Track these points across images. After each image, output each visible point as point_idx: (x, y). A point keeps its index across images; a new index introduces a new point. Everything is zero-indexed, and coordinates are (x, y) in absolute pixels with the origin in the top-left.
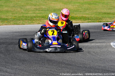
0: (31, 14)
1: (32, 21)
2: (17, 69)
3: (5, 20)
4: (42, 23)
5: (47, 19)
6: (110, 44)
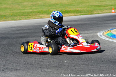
0: (28, 9)
1: (28, 16)
2: (7, 61)
3: (3, 16)
4: (38, 17)
5: (43, 14)
6: (97, 34)
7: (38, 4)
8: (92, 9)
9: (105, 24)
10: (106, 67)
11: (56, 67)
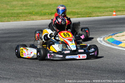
0: (17, 10)
1: (18, 18)
4: (29, 19)
5: (34, 15)
6: (96, 39)
7: (29, 4)
8: (90, 11)
9: (105, 28)
10: (108, 77)
11: (51, 76)
